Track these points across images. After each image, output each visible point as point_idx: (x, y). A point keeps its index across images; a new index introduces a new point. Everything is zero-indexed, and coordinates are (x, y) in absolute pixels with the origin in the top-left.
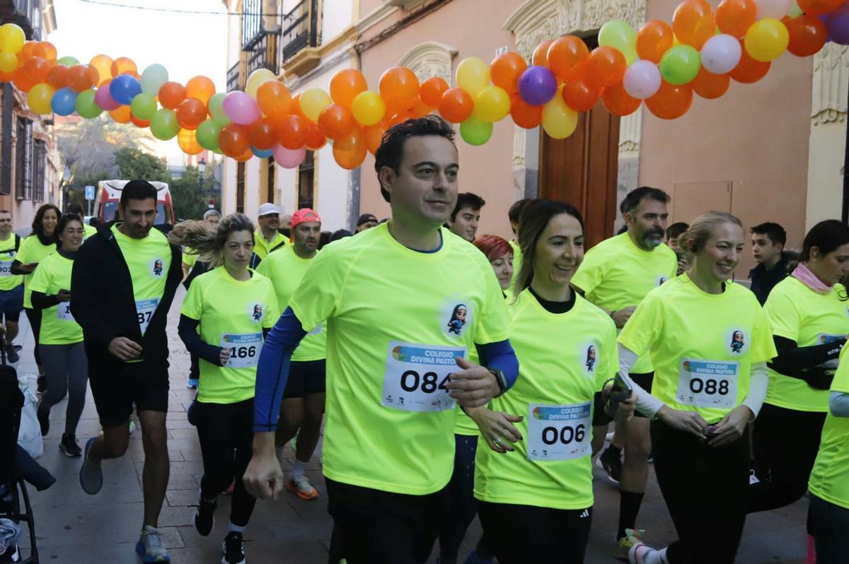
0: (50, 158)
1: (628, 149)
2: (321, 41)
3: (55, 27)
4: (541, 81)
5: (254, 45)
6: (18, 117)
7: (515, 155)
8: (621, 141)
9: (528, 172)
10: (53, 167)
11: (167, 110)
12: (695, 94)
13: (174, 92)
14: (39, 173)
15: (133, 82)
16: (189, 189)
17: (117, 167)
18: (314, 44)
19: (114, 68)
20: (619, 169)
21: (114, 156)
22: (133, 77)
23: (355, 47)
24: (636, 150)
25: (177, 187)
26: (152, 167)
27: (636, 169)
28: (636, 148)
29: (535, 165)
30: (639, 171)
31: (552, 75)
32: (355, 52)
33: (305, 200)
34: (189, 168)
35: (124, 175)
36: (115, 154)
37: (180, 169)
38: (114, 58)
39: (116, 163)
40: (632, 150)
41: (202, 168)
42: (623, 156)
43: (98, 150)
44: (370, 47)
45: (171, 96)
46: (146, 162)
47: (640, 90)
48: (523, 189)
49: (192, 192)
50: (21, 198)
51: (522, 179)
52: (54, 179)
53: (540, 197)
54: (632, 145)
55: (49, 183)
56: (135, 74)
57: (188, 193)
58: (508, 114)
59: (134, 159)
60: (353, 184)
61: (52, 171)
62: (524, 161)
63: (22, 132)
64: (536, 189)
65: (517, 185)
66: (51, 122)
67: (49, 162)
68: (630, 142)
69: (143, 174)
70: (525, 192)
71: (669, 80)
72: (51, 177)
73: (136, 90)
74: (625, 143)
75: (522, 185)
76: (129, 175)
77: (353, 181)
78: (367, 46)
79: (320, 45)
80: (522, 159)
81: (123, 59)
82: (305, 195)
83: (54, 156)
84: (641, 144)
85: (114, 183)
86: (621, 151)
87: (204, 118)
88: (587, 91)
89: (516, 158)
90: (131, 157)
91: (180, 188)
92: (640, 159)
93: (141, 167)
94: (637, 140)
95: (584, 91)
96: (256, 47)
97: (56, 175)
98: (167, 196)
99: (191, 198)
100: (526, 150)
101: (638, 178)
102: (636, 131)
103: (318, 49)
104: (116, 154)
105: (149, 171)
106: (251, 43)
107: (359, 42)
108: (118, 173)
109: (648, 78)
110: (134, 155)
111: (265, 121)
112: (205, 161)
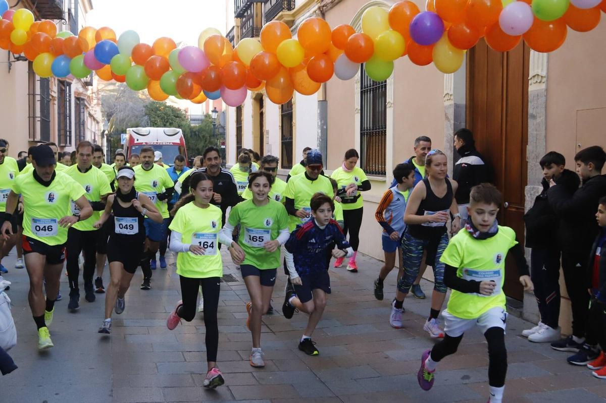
0: (92, 112)
1: (537, 82)
2: (294, 5)
3: (91, 7)
4: (428, 24)
5: (244, 12)
6: (58, 80)
7: (445, 92)
8: (531, 74)
9: (457, 106)
10: (94, 119)
11: (138, 66)
12: (568, 28)
13: (143, 51)
14: (80, 124)
15: (112, 46)
16: (204, 133)
17: (146, 118)
18: (290, 9)
19: (98, 36)
20: (529, 100)
21: (144, 109)
22: (113, 42)
23: (319, 8)
24: (544, 83)
25: (195, 132)
26: (175, 116)
27: (544, 99)
28: (543, 81)
29: (463, 101)
30: (546, 100)
31: (439, 18)
32: (319, 12)
33: (286, 139)
34: (207, 116)
35: (152, 124)
36: (144, 107)
37: (200, 117)
38: (98, 28)
39: (146, 114)
40: (540, 82)
41: (214, 116)
42: (533, 88)
43: (131, 104)
44: (331, 8)
45: (141, 55)
46: (170, 113)
47: (512, 28)
48: (452, 122)
49: (207, 135)
50: (64, 145)
51: (451, 113)
52: (97, 129)
53: (468, 128)
54: (540, 78)
55: (91, 131)
56: (115, 40)
57: (203, 136)
58: (403, 55)
59: (160, 110)
60: (321, 124)
61: (94, 123)
62: (452, 97)
63: (62, 92)
64: (464, 120)
65: (447, 118)
66: (90, 84)
67: (90, 115)
68: (538, 75)
69: (167, 122)
70: (454, 124)
71: (539, 17)
72: (93, 126)
73: (115, 51)
74: (534, 76)
75: (451, 117)
76: (156, 124)
77: (321, 121)
78: (329, 6)
79: (294, 8)
80: (451, 95)
81: (104, 29)
82: (287, 134)
83: (96, 110)
84: (548, 77)
85: (138, 130)
86: (531, 84)
87: (168, 70)
88: (468, 31)
89: (446, 94)
90: (158, 109)
91: (197, 133)
92: (547, 90)
93: (166, 117)
94: (544, 74)
95: (466, 31)
96: (246, 14)
97: (98, 125)
98: (181, 139)
99: (206, 141)
100: (454, 88)
101: (546, 107)
102: (542, 65)
103: (293, 12)
104: (146, 107)
105: (172, 120)
106: (241, 10)
107: (322, 4)
108: (147, 122)
109: (521, 16)
110: (159, 107)
111: (212, 68)
112: (217, 109)
